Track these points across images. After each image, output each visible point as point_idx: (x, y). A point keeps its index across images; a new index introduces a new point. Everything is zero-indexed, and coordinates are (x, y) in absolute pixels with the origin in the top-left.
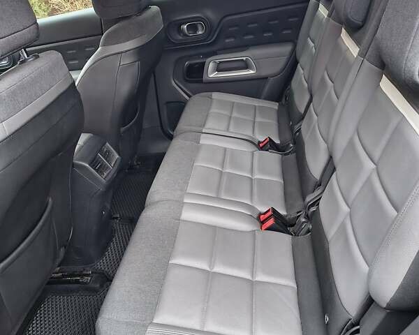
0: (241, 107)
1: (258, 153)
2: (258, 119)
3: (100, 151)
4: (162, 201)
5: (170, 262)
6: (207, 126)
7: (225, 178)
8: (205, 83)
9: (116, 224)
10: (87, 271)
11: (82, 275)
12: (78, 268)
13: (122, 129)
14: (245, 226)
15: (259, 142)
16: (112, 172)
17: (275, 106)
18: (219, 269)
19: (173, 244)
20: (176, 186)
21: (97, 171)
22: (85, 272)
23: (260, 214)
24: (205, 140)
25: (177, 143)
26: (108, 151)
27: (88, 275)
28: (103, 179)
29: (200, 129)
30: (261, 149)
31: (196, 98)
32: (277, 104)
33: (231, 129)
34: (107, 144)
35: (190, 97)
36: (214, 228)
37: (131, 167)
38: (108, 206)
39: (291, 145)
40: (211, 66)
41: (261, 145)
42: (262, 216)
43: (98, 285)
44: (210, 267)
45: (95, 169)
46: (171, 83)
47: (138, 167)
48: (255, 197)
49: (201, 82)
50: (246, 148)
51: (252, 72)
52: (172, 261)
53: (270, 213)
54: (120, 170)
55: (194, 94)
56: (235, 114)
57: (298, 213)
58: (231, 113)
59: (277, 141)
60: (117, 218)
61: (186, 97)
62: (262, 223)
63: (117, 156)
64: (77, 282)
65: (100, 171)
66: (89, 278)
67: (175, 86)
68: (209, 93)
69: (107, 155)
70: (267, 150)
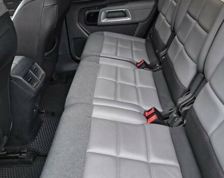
0: (122, 41)
1: (137, 70)
2: (134, 49)
3: (31, 68)
4: (77, 104)
5: (87, 151)
6: (102, 52)
7: (119, 87)
8: (99, 26)
9: (43, 117)
10: (24, 150)
11: (21, 153)
12: (18, 148)
13: (46, 54)
14: (138, 121)
15: (137, 63)
16: (40, 83)
17: (143, 41)
18: (123, 155)
19: (88, 136)
20: (87, 93)
21: (29, 82)
22: (22, 151)
23: (145, 112)
24: (102, 62)
25: (84, 63)
26: (37, 69)
27: (25, 153)
28: (34, 88)
29: (98, 54)
30: (139, 67)
31: (93, 35)
32: (144, 40)
33: (118, 55)
34: (36, 63)
35: (89, 35)
36: (116, 123)
37: (52, 80)
38: (37, 106)
39: (158, 65)
40: (103, 14)
41: (138, 65)
42: (146, 113)
43: (32, 160)
44: (117, 153)
45: (27, 81)
46: (77, 26)
47: (56, 79)
48: (141, 100)
49: (96, 25)
50: (129, 67)
51: (129, 19)
52: (89, 150)
53: (153, 111)
54: (45, 82)
55: (91, 32)
56: (119, 45)
57: (170, 110)
58: (117, 44)
59: (148, 63)
60: (43, 113)
61: (86, 34)
62: (148, 118)
63: (43, 72)
64: (17, 157)
65: (31, 82)
66: (25, 155)
67: (79, 27)
68: (102, 32)
69: (36, 71)
70: (143, 68)
